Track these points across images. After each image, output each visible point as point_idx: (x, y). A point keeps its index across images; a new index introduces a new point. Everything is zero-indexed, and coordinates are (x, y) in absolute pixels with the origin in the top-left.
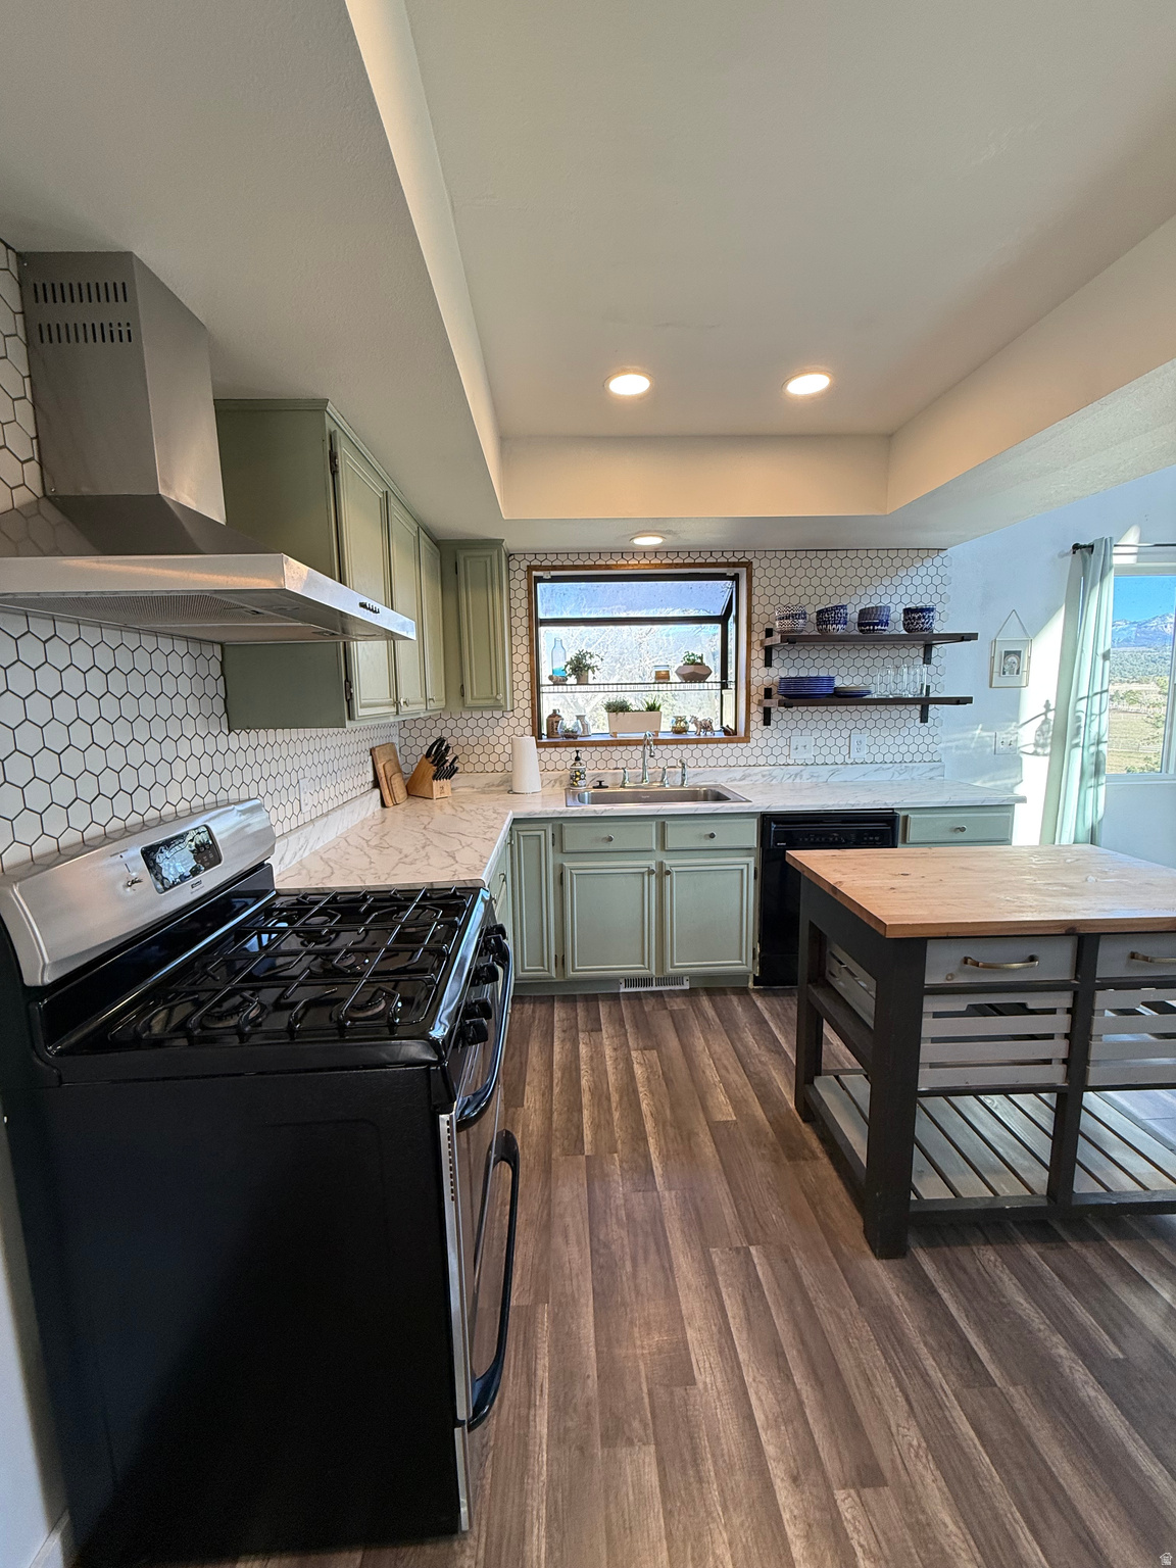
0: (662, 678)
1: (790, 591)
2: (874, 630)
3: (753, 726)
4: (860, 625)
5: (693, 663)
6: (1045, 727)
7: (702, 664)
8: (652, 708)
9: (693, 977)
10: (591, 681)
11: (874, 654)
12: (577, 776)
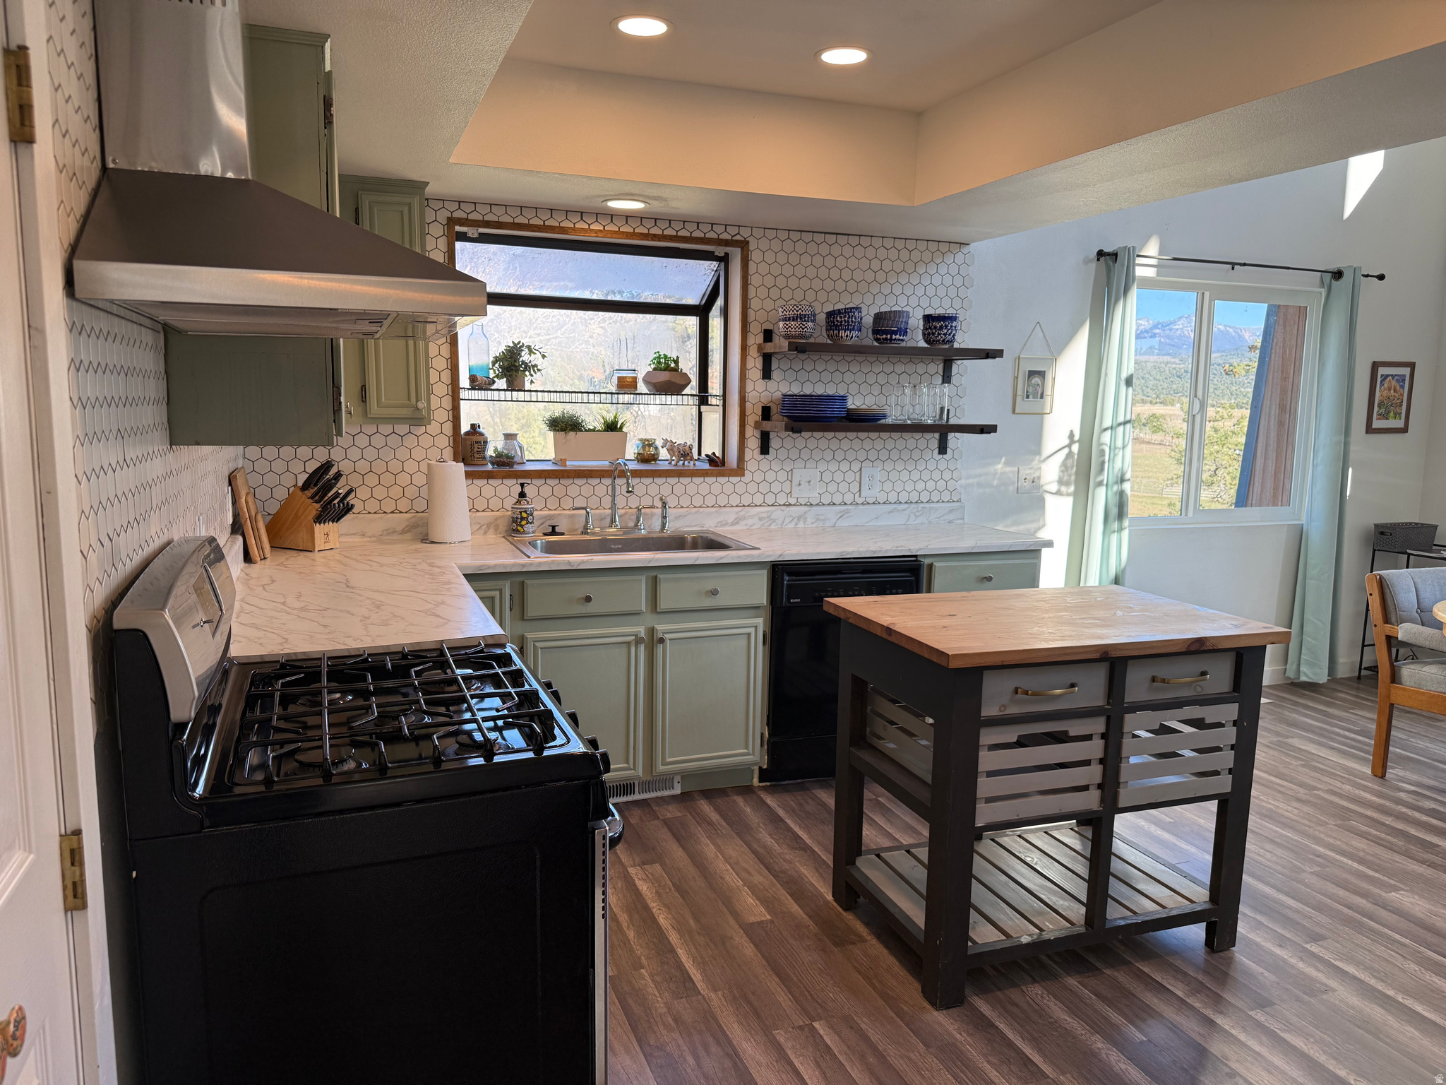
0: (626, 385)
1: (793, 282)
2: (891, 339)
3: (748, 455)
4: (875, 332)
5: (667, 368)
6: (1069, 462)
7: (676, 370)
8: (612, 427)
9: (686, 776)
10: (528, 386)
11: (889, 368)
12: (522, 519)
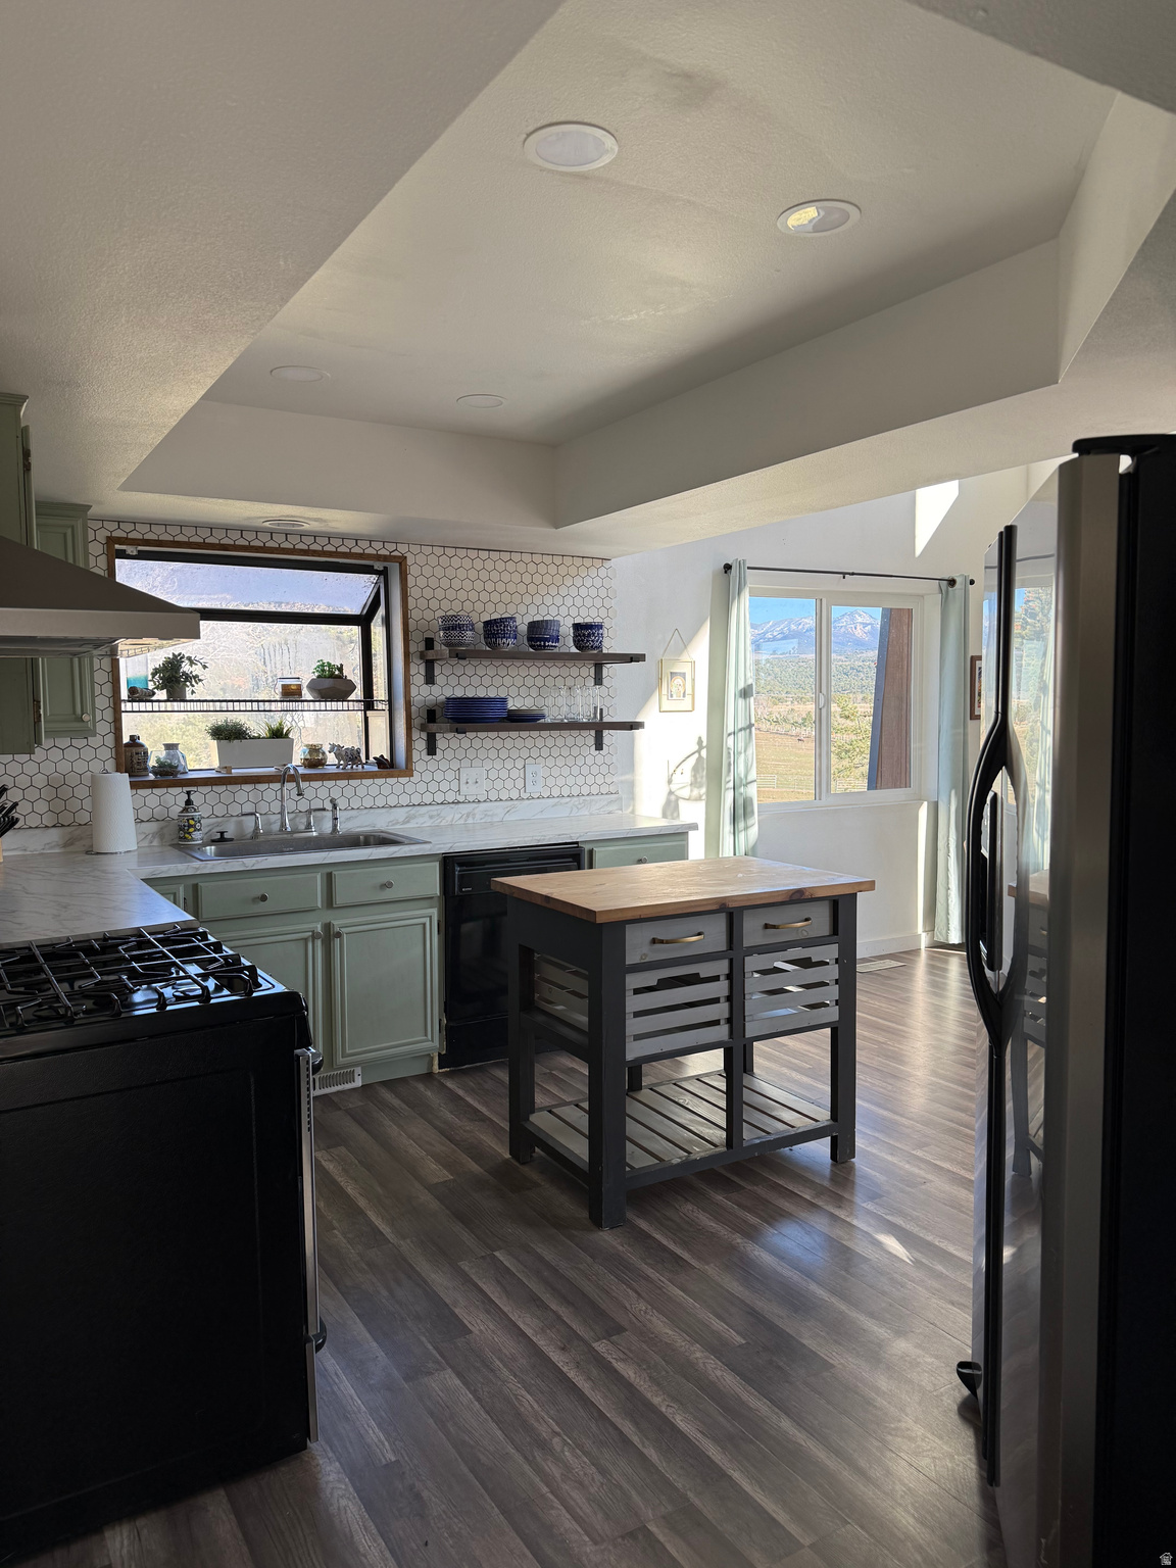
0: (291, 694)
1: (451, 594)
2: (545, 646)
3: (415, 756)
4: (530, 639)
5: (332, 676)
7: (340, 677)
8: (278, 734)
9: (367, 1067)
10: (189, 696)
11: (544, 671)
12: (190, 826)
